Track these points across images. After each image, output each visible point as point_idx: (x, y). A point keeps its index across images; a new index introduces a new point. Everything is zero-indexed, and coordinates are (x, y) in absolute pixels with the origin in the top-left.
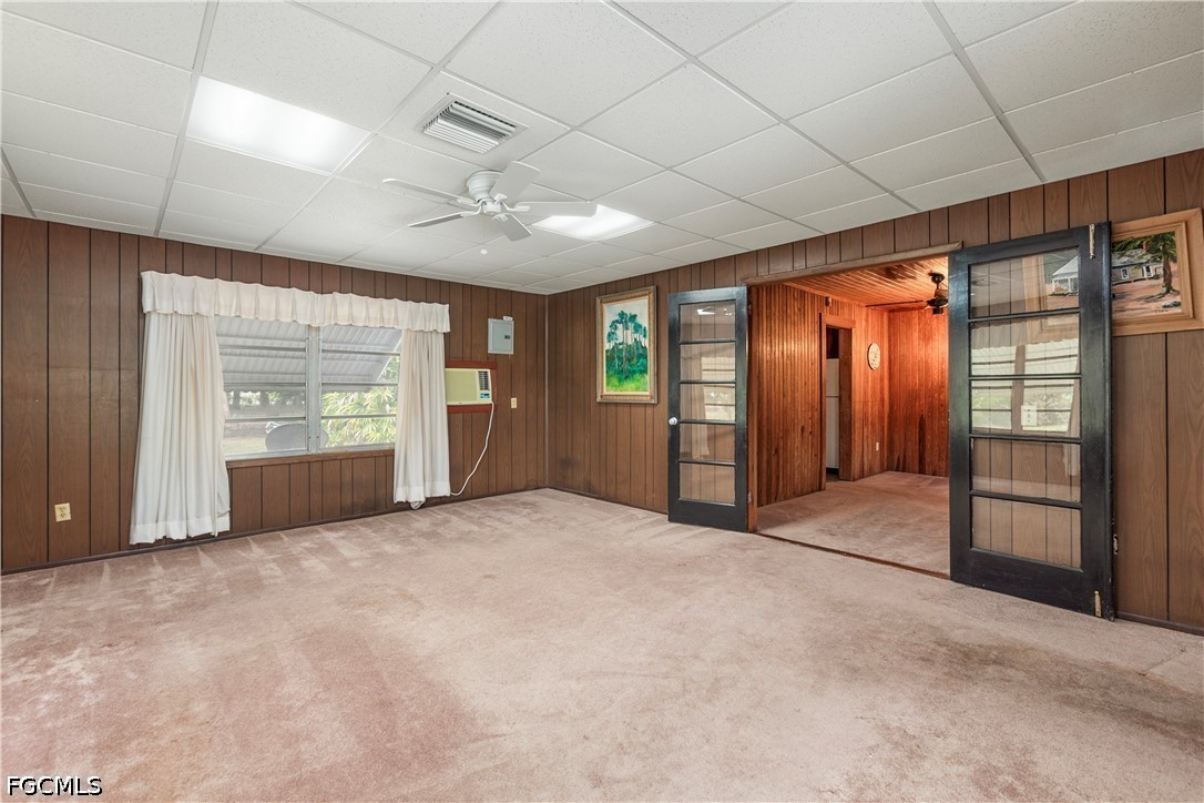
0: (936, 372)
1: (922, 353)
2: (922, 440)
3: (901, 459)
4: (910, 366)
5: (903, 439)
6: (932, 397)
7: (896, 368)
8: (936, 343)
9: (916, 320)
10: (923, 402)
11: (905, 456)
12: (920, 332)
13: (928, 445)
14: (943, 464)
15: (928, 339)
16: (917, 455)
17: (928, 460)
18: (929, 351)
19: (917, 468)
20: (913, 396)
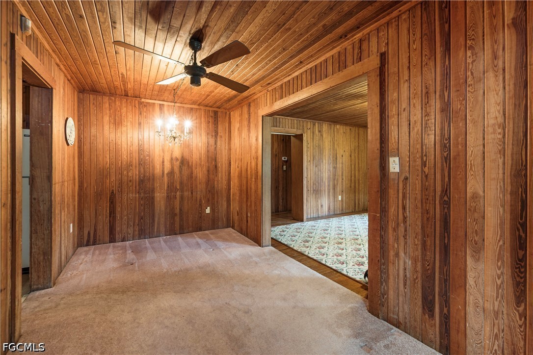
0: (125, 153)
1: (112, 136)
2: (112, 213)
3: (92, 235)
4: (100, 146)
5: (93, 215)
6: (121, 174)
7: (86, 147)
8: (124, 129)
9: (107, 105)
10: (113, 179)
11: (95, 231)
12: (110, 116)
13: (118, 216)
14: (131, 231)
15: (118, 125)
16: (107, 228)
17: (118, 229)
18: (119, 134)
19: (107, 239)
20: (103, 174)
